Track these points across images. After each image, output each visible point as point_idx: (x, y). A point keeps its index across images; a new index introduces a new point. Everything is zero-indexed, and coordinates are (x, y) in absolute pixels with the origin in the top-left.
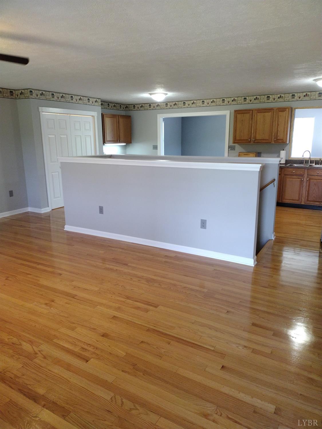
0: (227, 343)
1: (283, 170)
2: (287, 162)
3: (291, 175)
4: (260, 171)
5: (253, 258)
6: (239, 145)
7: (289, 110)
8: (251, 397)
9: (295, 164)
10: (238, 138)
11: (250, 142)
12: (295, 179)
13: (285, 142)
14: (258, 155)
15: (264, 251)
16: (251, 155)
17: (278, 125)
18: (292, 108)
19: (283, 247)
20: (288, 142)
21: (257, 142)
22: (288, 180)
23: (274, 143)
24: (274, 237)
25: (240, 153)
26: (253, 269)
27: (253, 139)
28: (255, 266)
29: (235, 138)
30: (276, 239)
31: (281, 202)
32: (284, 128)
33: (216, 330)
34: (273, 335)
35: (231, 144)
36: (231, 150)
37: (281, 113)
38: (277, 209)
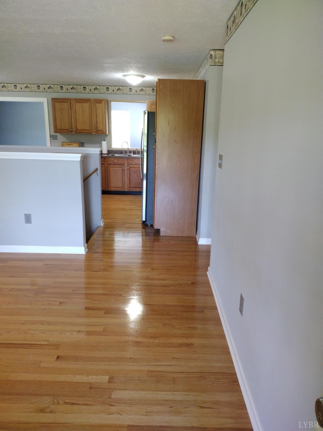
0: (61, 333)
1: (106, 159)
2: (109, 152)
3: (113, 164)
4: (81, 161)
5: (84, 246)
6: (61, 134)
7: (105, 102)
8: (86, 376)
9: (116, 154)
10: (58, 127)
11: (72, 132)
12: (117, 168)
13: (105, 133)
14: (82, 145)
15: (94, 237)
16: (75, 145)
17: (97, 116)
18: (108, 100)
19: (114, 232)
20: (108, 133)
21: (79, 132)
22: (111, 169)
23: (95, 134)
24: (103, 223)
25: (63, 143)
26: (84, 256)
27: (74, 129)
28: (86, 253)
29: (56, 127)
30: (104, 225)
31: (107, 190)
32: (103, 119)
33: (49, 323)
34: (104, 314)
35: (53, 133)
36: (53, 139)
37: (98, 105)
38: (102, 198)
